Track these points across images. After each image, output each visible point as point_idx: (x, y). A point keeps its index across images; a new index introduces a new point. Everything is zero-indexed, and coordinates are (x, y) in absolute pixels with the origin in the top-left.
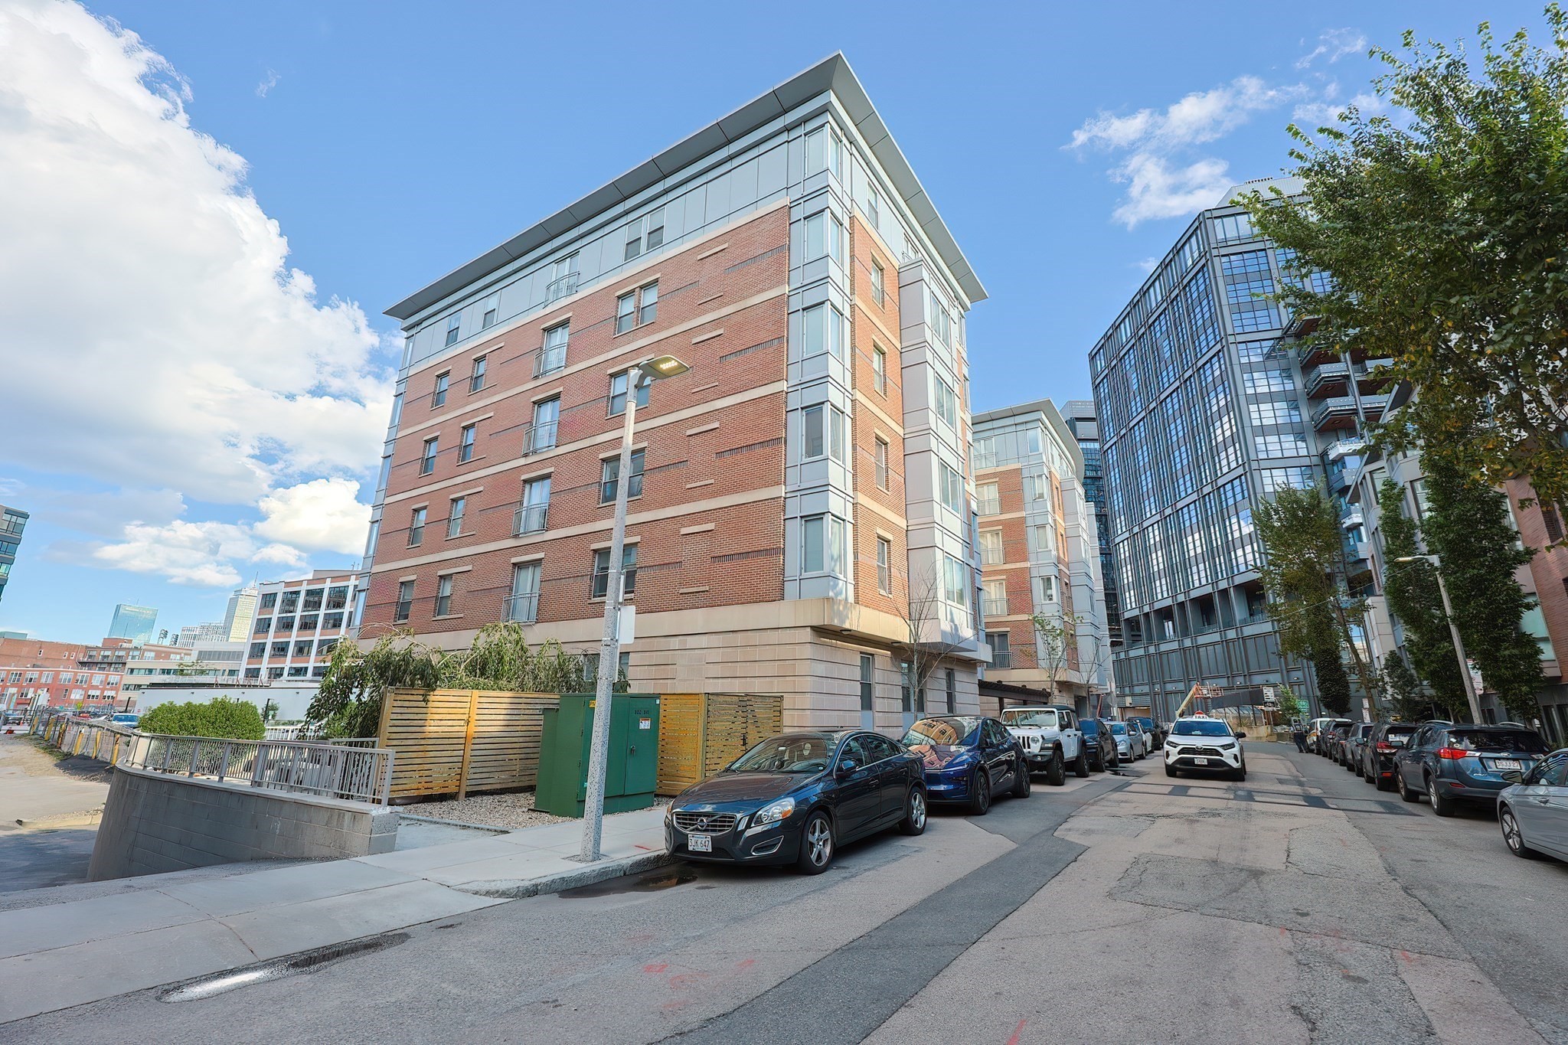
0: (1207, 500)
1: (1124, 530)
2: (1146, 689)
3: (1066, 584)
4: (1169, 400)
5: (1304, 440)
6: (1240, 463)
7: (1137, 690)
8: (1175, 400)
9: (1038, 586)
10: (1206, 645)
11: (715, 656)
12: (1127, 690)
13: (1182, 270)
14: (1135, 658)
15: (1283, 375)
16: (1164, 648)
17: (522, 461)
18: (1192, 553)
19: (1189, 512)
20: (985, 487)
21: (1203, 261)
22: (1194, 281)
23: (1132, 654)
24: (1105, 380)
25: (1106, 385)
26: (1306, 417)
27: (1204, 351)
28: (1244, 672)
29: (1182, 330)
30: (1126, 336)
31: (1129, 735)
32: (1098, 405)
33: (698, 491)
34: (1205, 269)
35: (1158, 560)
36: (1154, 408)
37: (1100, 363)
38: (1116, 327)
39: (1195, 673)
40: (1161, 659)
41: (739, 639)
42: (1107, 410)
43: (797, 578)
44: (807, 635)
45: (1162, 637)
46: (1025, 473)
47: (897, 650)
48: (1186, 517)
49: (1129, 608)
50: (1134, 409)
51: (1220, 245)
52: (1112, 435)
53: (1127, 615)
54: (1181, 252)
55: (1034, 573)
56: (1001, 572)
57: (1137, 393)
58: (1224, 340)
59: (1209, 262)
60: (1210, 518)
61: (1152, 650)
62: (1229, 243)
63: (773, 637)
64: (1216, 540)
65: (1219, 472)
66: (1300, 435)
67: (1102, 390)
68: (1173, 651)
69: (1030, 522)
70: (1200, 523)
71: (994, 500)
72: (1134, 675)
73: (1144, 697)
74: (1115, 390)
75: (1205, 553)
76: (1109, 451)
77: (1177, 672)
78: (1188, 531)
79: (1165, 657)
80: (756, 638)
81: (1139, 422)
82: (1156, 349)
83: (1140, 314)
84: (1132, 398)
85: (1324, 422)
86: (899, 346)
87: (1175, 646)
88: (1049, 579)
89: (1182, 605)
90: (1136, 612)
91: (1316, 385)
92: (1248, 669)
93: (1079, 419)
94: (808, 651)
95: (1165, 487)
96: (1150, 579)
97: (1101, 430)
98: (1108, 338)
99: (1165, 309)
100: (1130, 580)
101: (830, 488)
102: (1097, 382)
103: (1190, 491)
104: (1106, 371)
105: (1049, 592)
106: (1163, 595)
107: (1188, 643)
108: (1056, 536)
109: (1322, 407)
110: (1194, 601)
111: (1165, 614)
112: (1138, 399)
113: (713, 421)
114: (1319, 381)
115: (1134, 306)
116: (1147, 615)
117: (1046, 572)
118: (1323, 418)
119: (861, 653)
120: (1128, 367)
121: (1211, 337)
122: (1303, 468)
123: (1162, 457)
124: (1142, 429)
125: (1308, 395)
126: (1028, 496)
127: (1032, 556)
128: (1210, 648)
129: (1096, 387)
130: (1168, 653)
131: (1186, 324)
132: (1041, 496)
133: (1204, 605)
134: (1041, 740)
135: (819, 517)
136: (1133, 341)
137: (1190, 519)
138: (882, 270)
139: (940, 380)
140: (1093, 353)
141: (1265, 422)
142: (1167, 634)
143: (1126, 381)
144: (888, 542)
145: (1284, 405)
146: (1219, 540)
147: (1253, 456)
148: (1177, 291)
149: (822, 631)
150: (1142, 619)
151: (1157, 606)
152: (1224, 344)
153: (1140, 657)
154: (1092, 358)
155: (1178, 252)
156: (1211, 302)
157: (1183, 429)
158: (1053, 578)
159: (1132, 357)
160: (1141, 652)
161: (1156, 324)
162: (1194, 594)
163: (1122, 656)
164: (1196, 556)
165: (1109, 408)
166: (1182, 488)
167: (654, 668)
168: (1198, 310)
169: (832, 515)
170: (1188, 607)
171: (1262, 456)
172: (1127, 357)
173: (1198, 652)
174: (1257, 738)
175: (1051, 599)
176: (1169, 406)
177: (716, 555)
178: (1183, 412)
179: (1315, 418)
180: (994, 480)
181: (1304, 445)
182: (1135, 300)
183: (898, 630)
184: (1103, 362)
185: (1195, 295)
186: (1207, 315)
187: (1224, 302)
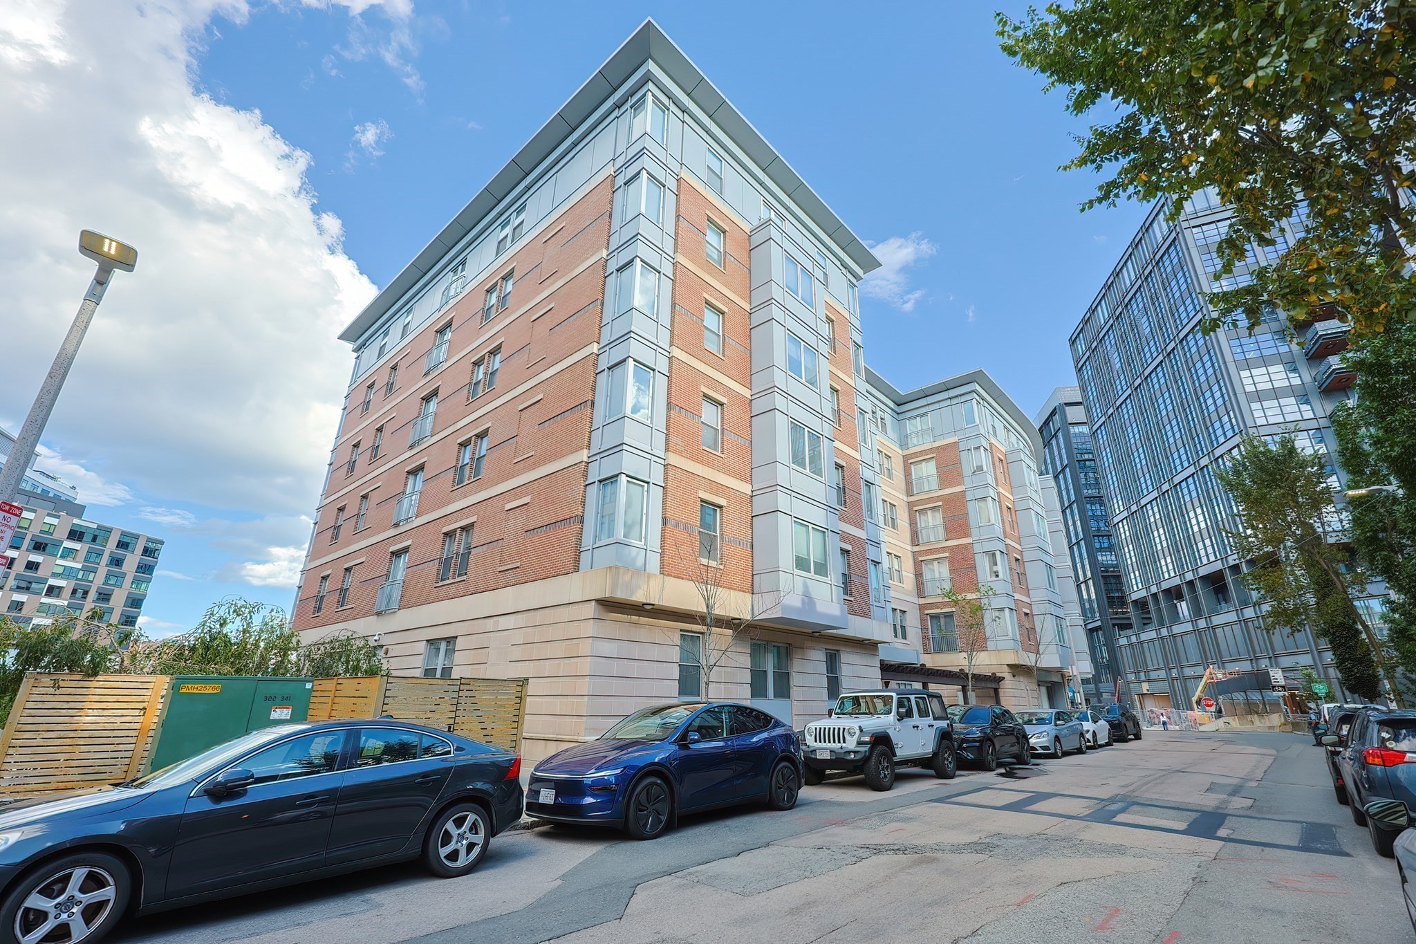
0: (1206, 472)
1: (1122, 509)
2: (1162, 674)
3: (1017, 560)
4: (1154, 375)
5: (1308, 403)
6: (1237, 431)
7: (1153, 675)
8: (1161, 375)
9: (983, 563)
10: (1223, 626)
11: (518, 637)
12: (1142, 676)
13: (1153, 247)
14: (1148, 641)
15: (1276, 337)
16: (1176, 629)
17: (408, 454)
18: (1196, 528)
19: (1188, 486)
20: (924, 464)
21: (1174, 234)
22: (1166, 256)
23: (1144, 637)
24: (1087, 363)
25: (1089, 368)
26: (1307, 378)
27: (1185, 322)
28: (1268, 653)
29: (1159, 305)
30: (1104, 317)
31: (1056, 725)
32: (1083, 389)
33: (521, 465)
34: (1177, 242)
35: (1160, 538)
36: (1140, 385)
37: (1081, 347)
38: (1093, 311)
39: (1214, 657)
40: (1175, 641)
41: (538, 617)
42: (1092, 393)
43: (590, 548)
44: (590, 610)
45: (1175, 617)
46: (962, 446)
47: (741, 629)
48: (1186, 491)
49: (1135, 589)
50: (1119, 388)
51: (1189, 217)
52: (1100, 415)
53: (1134, 597)
54: (1150, 230)
55: (977, 548)
56: (943, 549)
57: (1121, 372)
58: (1204, 309)
59: (1180, 235)
60: (1211, 491)
61: (1164, 632)
62: (1199, 215)
63: (565, 613)
64: (1220, 513)
65: (1215, 442)
66: (1303, 396)
67: (1085, 373)
68: (1188, 633)
69: (969, 496)
70: (1201, 497)
71: (933, 476)
72: (1148, 659)
73: (1162, 683)
74: (1098, 371)
75: (1210, 528)
76: (1099, 432)
77: (1194, 655)
78: (1189, 506)
79: (1179, 639)
80: (551, 615)
81: (1125, 400)
82: (1134, 326)
83: (1115, 295)
84: (1116, 377)
85: (1328, 381)
86: (747, 307)
87: (1189, 627)
88: (994, 555)
89: (1191, 583)
90: (1143, 593)
91: (1314, 344)
92: (1273, 650)
93: (1067, 404)
94: (590, 629)
95: (1160, 464)
96: (1155, 559)
97: (1088, 411)
98: (1086, 321)
99: (1140, 286)
100: (1134, 560)
101: (625, 447)
102: (1080, 365)
103: (1185, 464)
104: (1088, 354)
105: (995, 569)
106: (1170, 575)
107: (1202, 623)
108: (1001, 509)
109: (1323, 367)
110: (1204, 579)
111: (1174, 594)
112: (1122, 377)
113: (538, 393)
114: (1317, 340)
115: (1109, 288)
116: (1155, 595)
117: (989, 547)
118: (1327, 378)
119: (681, 630)
120: (1109, 348)
121: (1190, 308)
122: (1311, 432)
123: (1153, 434)
124: (1129, 406)
125: (1306, 355)
126: (967, 469)
127: (974, 532)
128: (1227, 629)
129: (1079, 371)
130: (1181, 635)
131: (1163, 298)
132: (980, 468)
133: (1216, 583)
134: (858, 732)
135: (613, 479)
136: (1111, 321)
137: (1190, 493)
138: (724, 232)
139: (795, 338)
140: (1073, 338)
141: (1260, 387)
142: (1181, 615)
143: (1108, 361)
144: (721, 507)
145: (1280, 368)
146: (1223, 513)
147: (1250, 423)
148: (1150, 267)
149: (610, 605)
150: (1150, 601)
151: (1165, 586)
152: (1205, 312)
153: (1153, 640)
154: (1073, 343)
155: (1147, 230)
156: (1187, 274)
157: (1172, 402)
158: (998, 553)
159: (1112, 337)
160: (1153, 635)
161: (1132, 303)
162: (1203, 572)
163: (1134, 639)
164: (1200, 531)
165: (1094, 389)
166: (1177, 462)
167: (472, 652)
168: (1173, 283)
169: (627, 476)
170: (1198, 584)
171: (1259, 422)
172: (1106, 337)
173: (1215, 633)
174: (1270, 727)
175: (997, 576)
176: (1155, 380)
177: (529, 529)
178: (1170, 386)
179: (1318, 378)
180: (932, 456)
181: (1309, 407)
182: (1109, 282)
183: (734, 604)
184: (1083, 346)
185: (1169, 269)
186: (1184, 287)
187: (1200, 271)
